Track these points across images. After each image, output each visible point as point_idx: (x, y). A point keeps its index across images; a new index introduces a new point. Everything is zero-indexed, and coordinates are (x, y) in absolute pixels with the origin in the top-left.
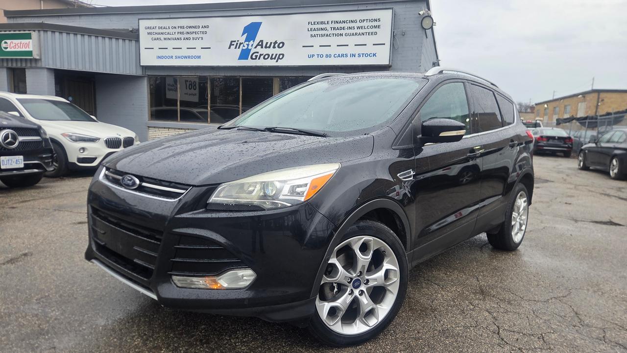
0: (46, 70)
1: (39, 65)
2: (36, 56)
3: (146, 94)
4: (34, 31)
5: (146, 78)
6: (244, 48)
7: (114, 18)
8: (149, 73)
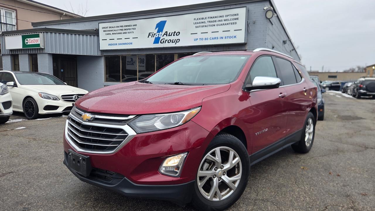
0: (47, 55)
1: (44, 52)
2: (42, 46)
3: (103, 66)
4: (41, 33)
5: (103, 57)
6: (156, 37)
7: (86, 23)
8: (105, 54)
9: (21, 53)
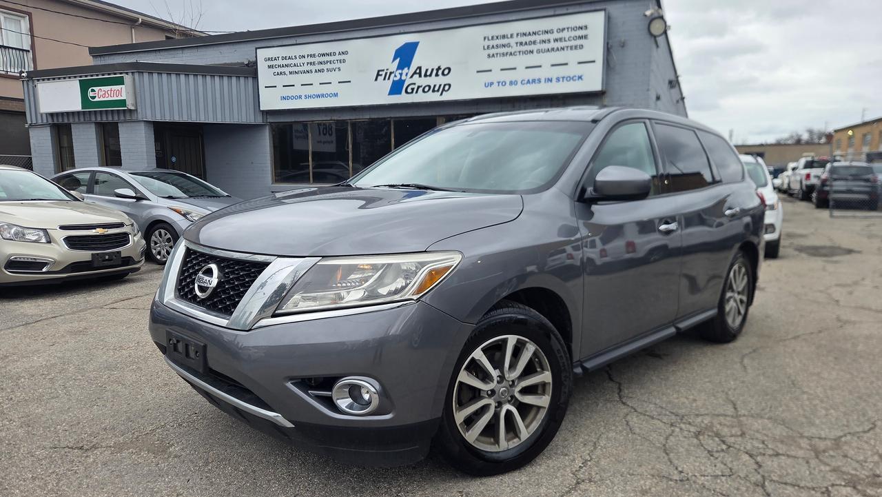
0: (143, 124)
1: (134, 118)
2: (130, 106)
3: (268, 148)
4: (127, 73)
5: (267, 128)
6: (396, 79)
7: (225, 49)
8: (271, 120)
9: (77, 120)
